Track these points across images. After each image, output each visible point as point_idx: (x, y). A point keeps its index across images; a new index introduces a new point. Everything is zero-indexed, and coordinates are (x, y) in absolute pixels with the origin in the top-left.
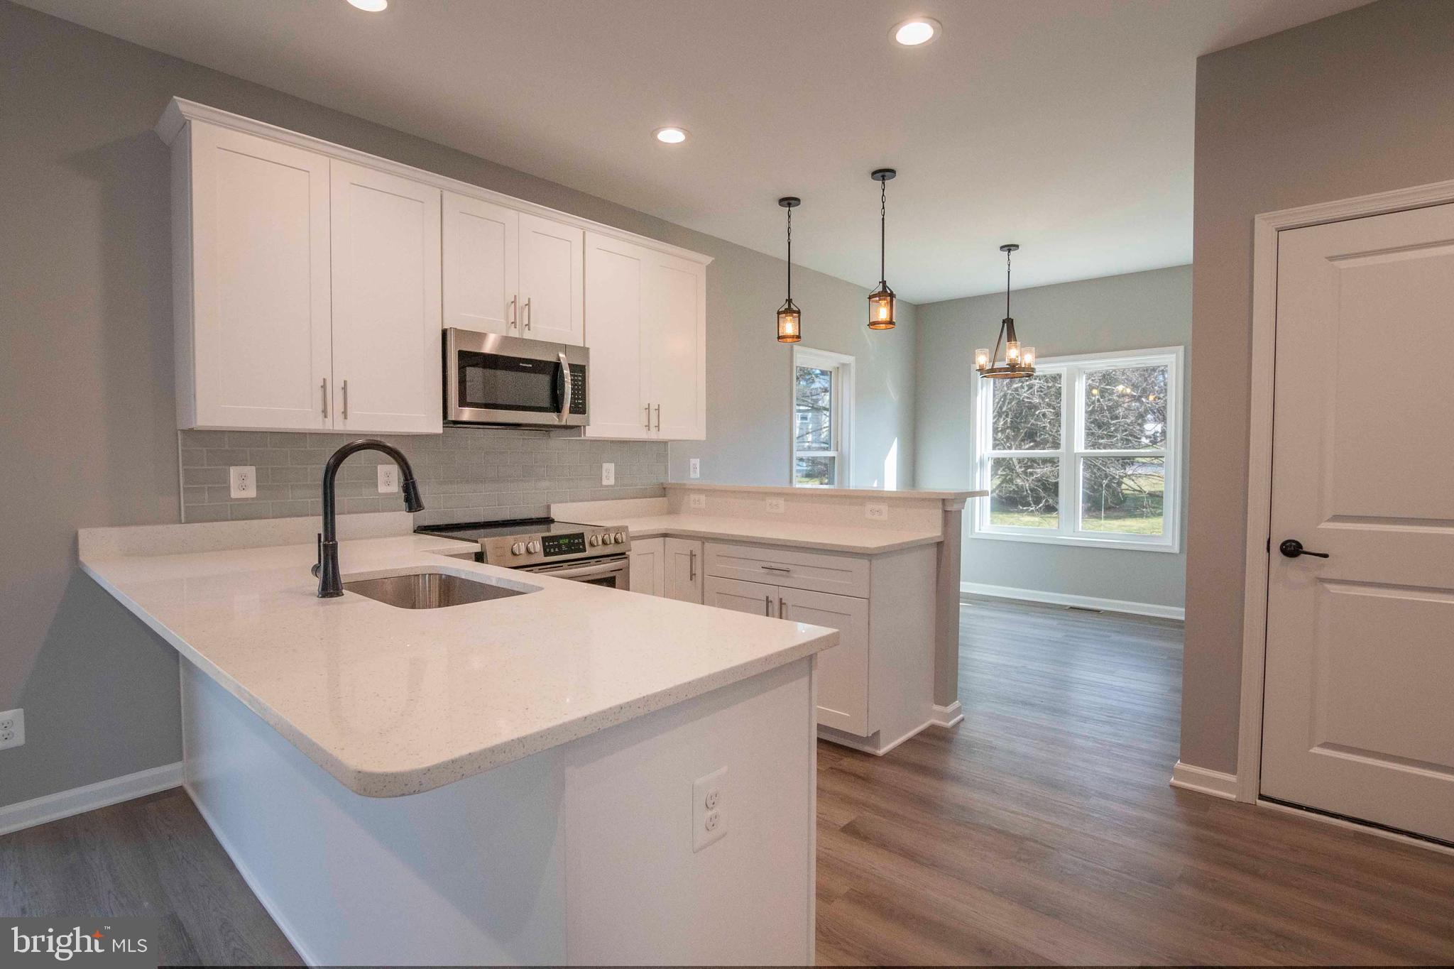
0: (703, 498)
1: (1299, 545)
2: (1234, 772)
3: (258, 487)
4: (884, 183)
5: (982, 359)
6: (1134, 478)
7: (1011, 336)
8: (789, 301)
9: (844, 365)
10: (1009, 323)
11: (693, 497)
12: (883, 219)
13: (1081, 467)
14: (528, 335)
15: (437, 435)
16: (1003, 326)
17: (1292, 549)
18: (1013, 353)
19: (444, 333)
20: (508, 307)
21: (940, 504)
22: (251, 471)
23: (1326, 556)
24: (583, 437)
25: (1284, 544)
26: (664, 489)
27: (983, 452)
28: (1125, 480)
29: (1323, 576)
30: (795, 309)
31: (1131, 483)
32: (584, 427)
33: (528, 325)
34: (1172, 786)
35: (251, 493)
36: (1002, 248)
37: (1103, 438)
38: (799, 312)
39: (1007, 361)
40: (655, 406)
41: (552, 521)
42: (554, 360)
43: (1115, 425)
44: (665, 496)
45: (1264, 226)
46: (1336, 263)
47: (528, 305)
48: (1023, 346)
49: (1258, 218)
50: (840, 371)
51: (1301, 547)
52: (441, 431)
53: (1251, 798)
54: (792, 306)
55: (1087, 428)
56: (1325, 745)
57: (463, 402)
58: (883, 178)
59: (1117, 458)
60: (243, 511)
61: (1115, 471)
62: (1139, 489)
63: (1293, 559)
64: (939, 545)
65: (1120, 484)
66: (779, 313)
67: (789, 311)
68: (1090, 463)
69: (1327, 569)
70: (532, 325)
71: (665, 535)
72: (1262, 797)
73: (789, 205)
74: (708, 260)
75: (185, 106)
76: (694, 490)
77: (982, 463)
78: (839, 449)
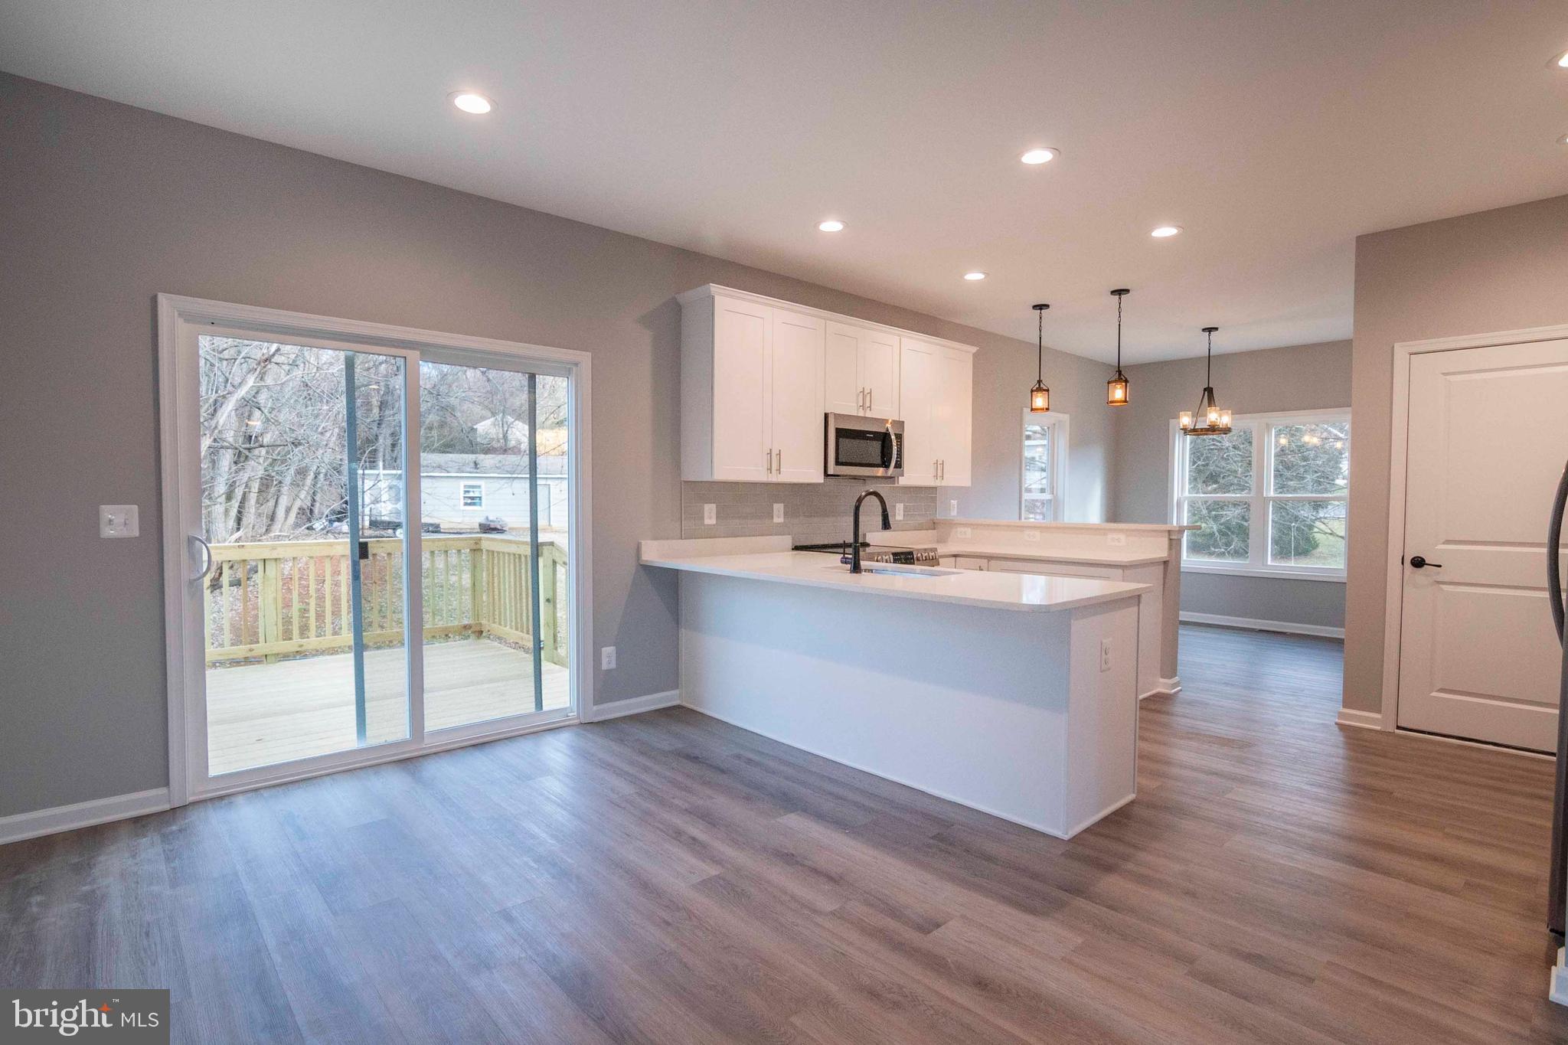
0: (969, 530)
1: (1423, 560)
2: (1379, 712)
3: (717, 518)
4: (1120, 298)
5: (1186, 420)
6: (1326, 521)
7: (1211, 401)
8: (1039, 382)
9: (1060, 421)
10: (1209, 391)
11: (960, 529)
12: (1119, 325)
13: (1271, 509)
14: (869, 414)
15: (819, 484)
16: (1204, 393)
17: (1418, 563)
18: (1213, 416)
19: (826, 416)
20: (858, 395)
21: (1167, 534)
22: (714, 506)
23: (1440, 566)
24: (896, 485)
25: (1413, 559)
26: (934, 523)
27: (1180, 495)
28: (1317, 524)
29: (1440, 579)
30: (1045, 388)
31: (1323, 527)
32: (898, 478)
33: (870, 407)
34: (1336, 724)
35: (713, 521)
36: (1204, 330)
37: (1292, 480)
38: (1048, 390)
39: (1208, 423)
40: (940, 462)
41: (868, 545)
42: (884, 431)
43: (1304, 466)
44: (934, 529)
45: (1401, 351)
46: (1448, 377)
47: (870, 393)
48: (1221, 410)
49: (1396, 346)
50: (1056, 427)
51: (1424, 561)
52: (823, 481)
53: (1392, 728)
54: (1042, 385)
55: (1277, 470)
56: (1442, 690)
57: (838, 463)
58: (1120, 295)
59: (1310, 501)
60: (710, 534)
61: (1305, 513)
62: (1329, 531)
63: (1419, 569)
64: (1165, 563)
65: (1311, 527)
66: (1032, 391)
67: (1040, 389)
68: (1281, 507)
69: (1442, 575)
70: (872, 407)
71: (955, 556)
72: (1398, 728)
73: (1041, 309)
74: (974, 349)
75: (714, 288)
76: (961, 524)
77: (1179, 504)
78: (1055, 493)
